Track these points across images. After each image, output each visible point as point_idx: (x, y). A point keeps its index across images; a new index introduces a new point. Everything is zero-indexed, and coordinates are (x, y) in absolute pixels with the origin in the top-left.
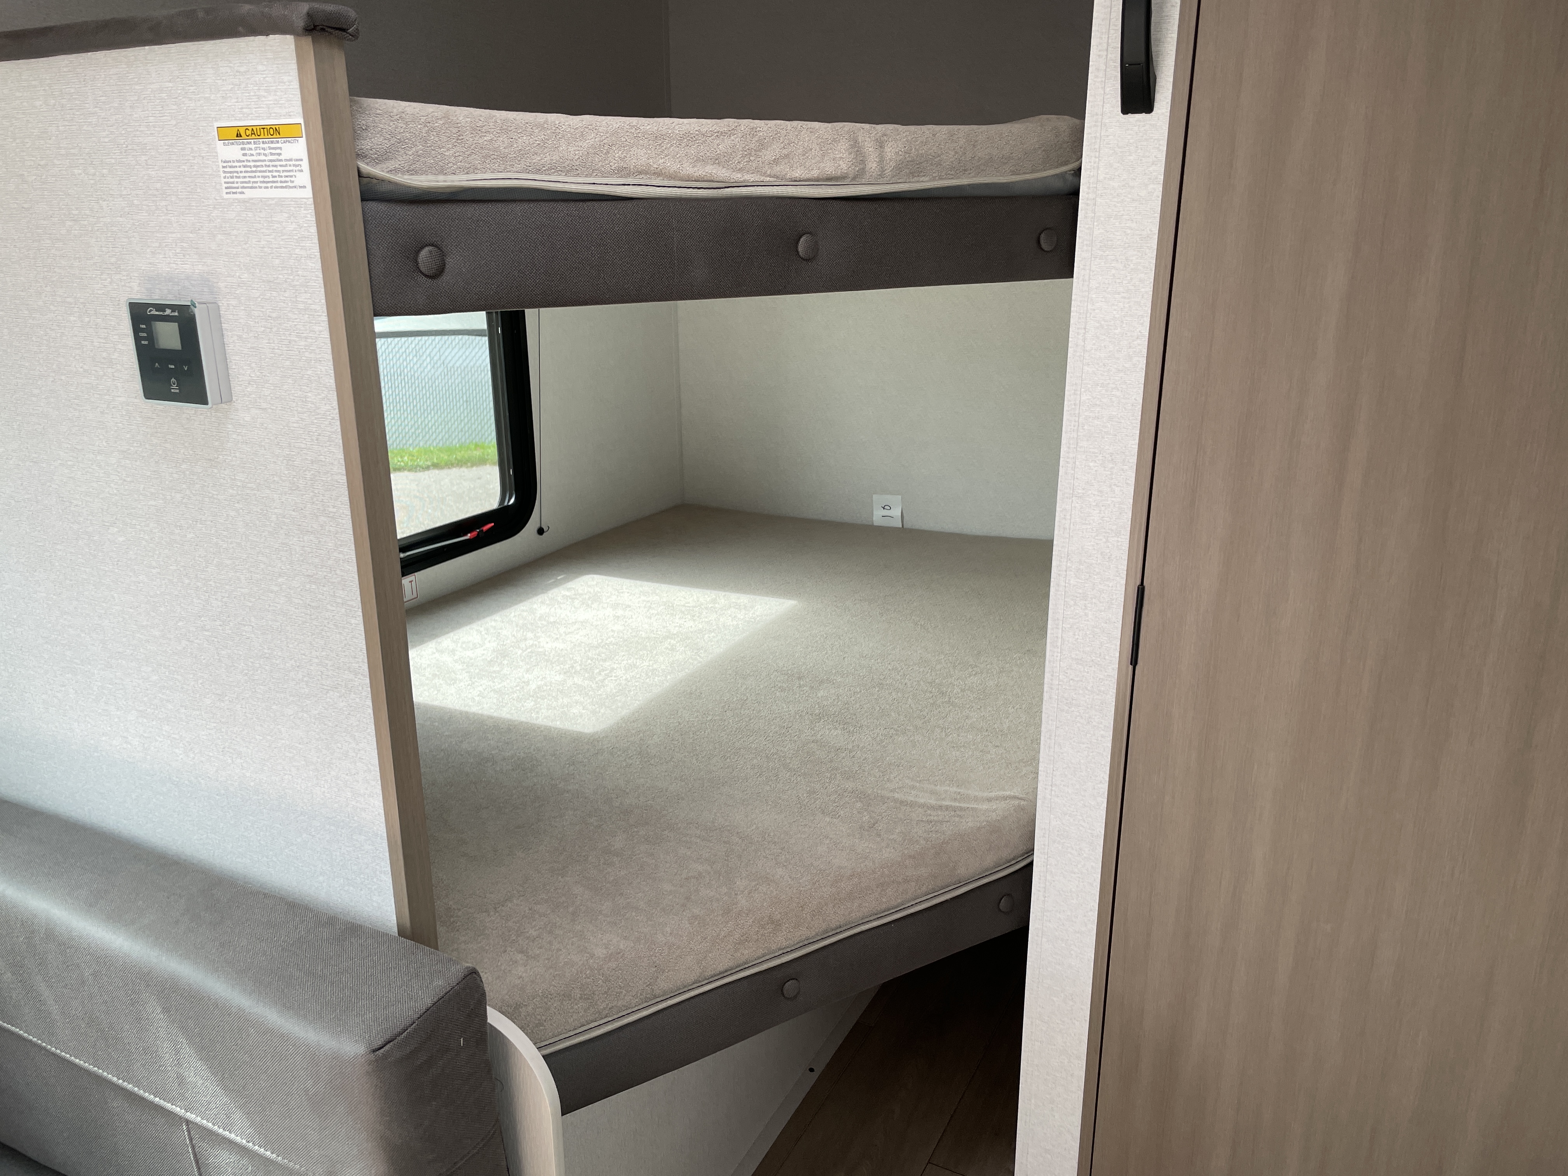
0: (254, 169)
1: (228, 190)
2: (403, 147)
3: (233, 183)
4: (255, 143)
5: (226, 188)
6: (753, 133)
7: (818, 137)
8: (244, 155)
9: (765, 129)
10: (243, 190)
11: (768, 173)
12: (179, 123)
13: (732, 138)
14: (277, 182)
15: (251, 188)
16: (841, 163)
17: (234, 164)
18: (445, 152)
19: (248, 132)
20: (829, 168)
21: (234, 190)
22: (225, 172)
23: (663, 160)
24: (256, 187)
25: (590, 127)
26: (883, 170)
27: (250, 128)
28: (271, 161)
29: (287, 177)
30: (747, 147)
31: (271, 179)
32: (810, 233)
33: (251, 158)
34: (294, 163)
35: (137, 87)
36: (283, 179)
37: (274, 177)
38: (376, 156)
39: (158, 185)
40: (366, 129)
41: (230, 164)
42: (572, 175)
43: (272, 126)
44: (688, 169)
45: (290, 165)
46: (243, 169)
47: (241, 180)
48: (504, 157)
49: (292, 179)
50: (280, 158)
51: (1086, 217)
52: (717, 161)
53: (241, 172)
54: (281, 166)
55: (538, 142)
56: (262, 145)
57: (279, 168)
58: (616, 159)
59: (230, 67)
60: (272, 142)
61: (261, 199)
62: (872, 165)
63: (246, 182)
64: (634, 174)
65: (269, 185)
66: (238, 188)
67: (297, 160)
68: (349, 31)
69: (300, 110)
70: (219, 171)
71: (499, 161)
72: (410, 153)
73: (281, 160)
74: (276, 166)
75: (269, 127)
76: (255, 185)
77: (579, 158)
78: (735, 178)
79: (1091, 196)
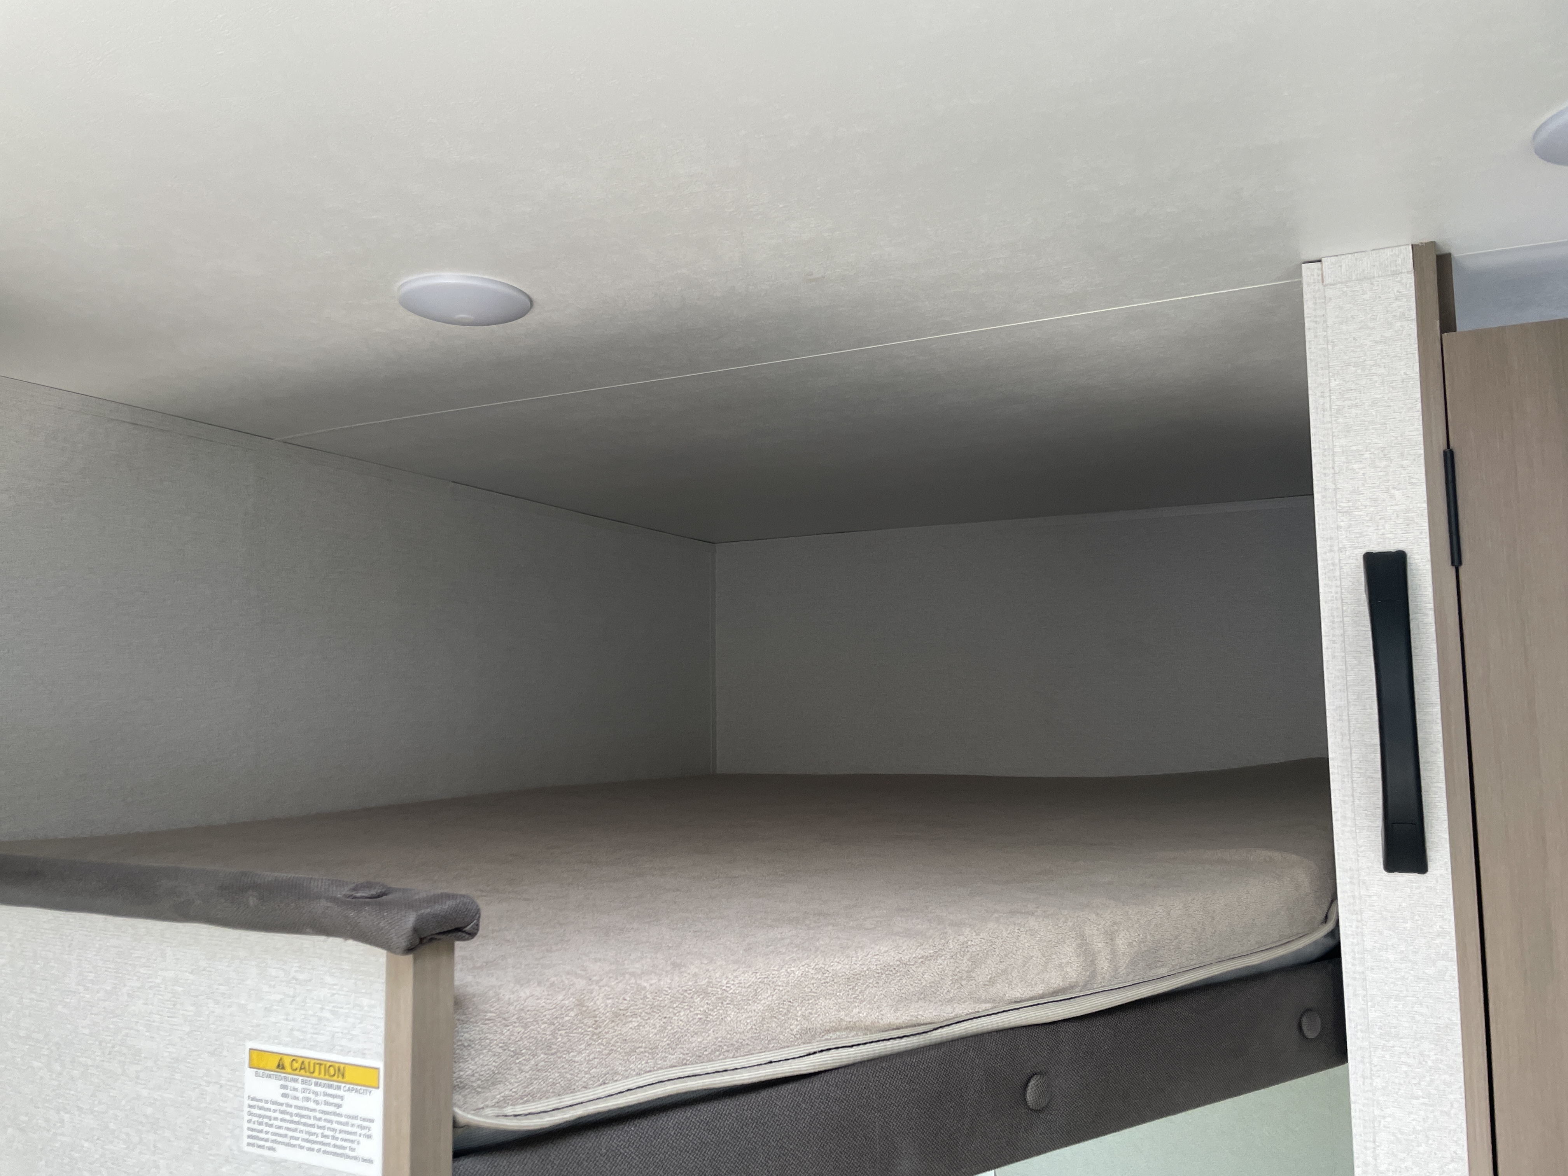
0: (296, 1119)
1: (252, 1141)
2: (518, 1061)
3: (261, 1131)
4: (303, 1082)
5: (249, 1137)
6: (963, 950)
7: (1041, 940)
8: (285, 1095)
9: (978, 942)
10: (275, 1145)
11: (983, 997)
12: (195, 1031)
13: (940, 961)
14: (328, 1145)
15: (287, 1144)
16: (1069, 969)
17: (266, 1106)
18: (575, 1056)
19: (296, 1065)
20: (1056, 980)
21: (261, 1143)
22: (250, 1114)
23: (857, 1010)
24: (294, 1146)
25: (765, 980)
26: (1116, 969)
27: (300, 1060)
28: (324, 1112)
29: (345, 1140)
30: (958, 970)
31: (320, 1139)
32: (1040, 1073)
33: (294, 1102)
34: (358, 1122)
35: (142, 970)
36: (339, 1143)
37: (324, 1136)
38: (479, 1082)
39: (149, 1111)
40: (469, 1046)
41: (260, 1104)
42: (742, 1054)
43: (334, 1064)
44: (890, 1017)
45: (353, 1125)
46: (280, 1116)
47: (273, 1130)
48: (653, 1050)
49: (354, 1146)
50: (339, 1111)
51: (1355, 995)
52: (923, 995)
53: (276, 1119)
54: (339, 1123)
55: (699, 1016)
56: (313, 1087)
57: (335, 1126)
58: (799, 1019)
59: (283, 970)
60: (330, 1086)
61: (300, 1166)
62: (1104, 965)
63: (280, 1135)
64: (821, 1034)
65: (316, 1147)
66: (267, 1140)
67: (364, 1120)
68: (464, 930)
69: (381, 1050)
70: (242, 1111)
71: (647, 1054)
72: (527, 1068)
73: (340, 1115)
74: (330, 1121)
75: (329, 1064)
76: (293, 1142)
77: (752, 1028)
78: (945, 1015)
79: (1359, 969)
